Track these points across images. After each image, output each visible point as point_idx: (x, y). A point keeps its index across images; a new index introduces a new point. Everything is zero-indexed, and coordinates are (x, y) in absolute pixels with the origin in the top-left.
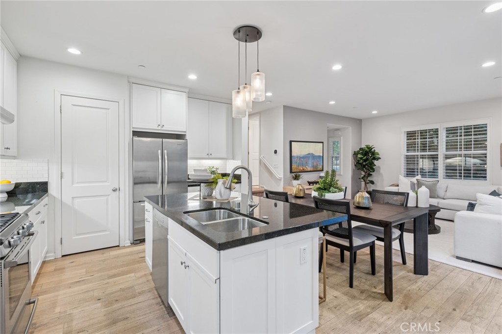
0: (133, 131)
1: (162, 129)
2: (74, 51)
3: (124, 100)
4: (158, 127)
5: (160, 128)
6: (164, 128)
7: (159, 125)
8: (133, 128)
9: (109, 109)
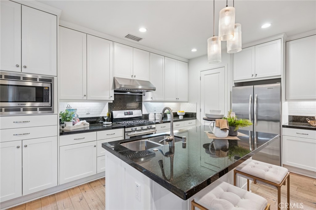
0: (234, 83)
1: (256, 77)
2: (194, 50)
3: (228, 64)
4: (252, 77)
5: (254, 77)
6: (257, 77)
7: (253, 75)
8: (234, 81)
9: (220, 73)
